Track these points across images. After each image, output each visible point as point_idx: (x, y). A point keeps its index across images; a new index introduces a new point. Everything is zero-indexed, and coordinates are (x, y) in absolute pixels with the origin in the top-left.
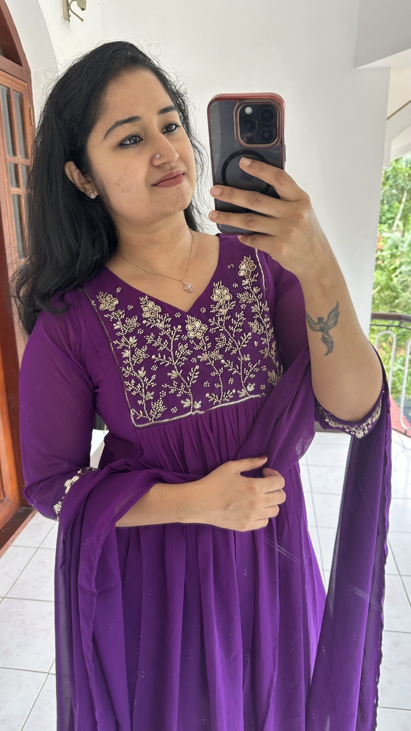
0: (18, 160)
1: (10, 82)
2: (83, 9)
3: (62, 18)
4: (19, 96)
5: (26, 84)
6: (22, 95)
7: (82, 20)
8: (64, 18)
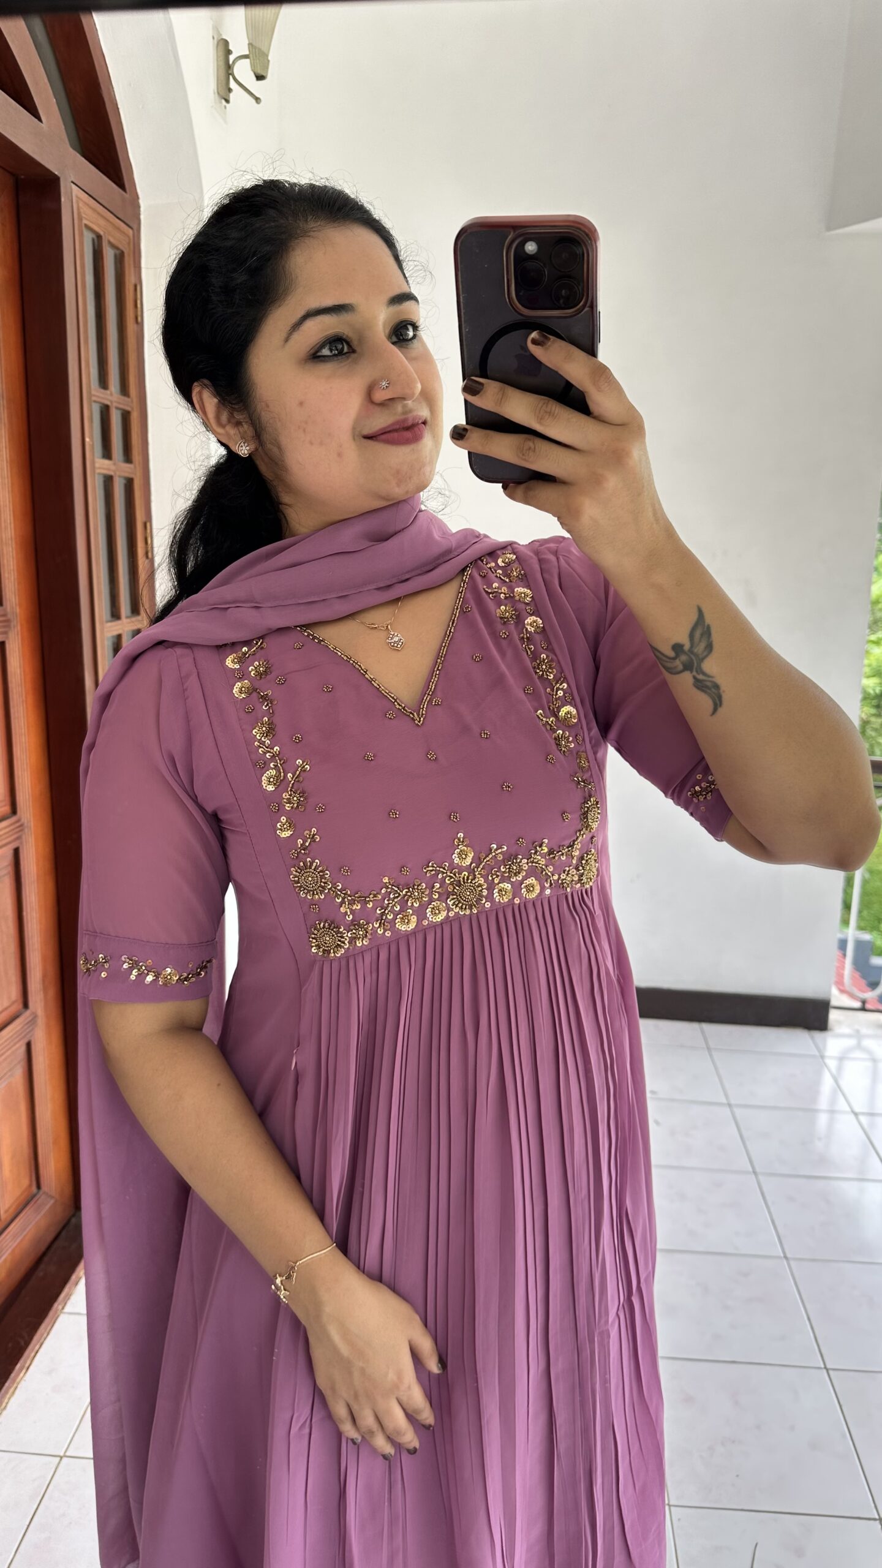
0: (110, 398)
1: (102, 222)
2: (260, 77)
3: (214, 93)
4: (115, 256)
5: (130, 232)
6: (122, 254)
7: (258, 100)
8: (218, 93)
